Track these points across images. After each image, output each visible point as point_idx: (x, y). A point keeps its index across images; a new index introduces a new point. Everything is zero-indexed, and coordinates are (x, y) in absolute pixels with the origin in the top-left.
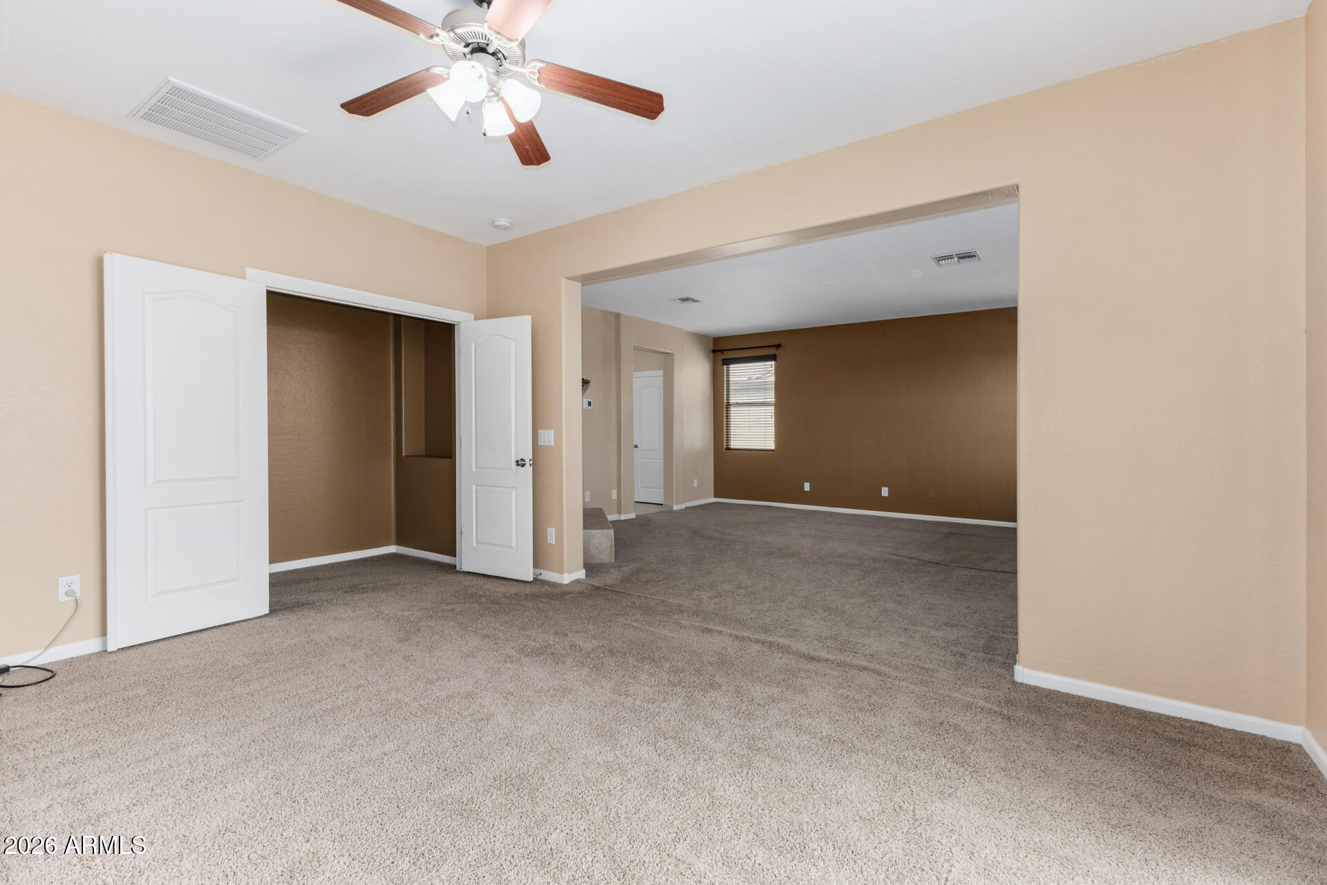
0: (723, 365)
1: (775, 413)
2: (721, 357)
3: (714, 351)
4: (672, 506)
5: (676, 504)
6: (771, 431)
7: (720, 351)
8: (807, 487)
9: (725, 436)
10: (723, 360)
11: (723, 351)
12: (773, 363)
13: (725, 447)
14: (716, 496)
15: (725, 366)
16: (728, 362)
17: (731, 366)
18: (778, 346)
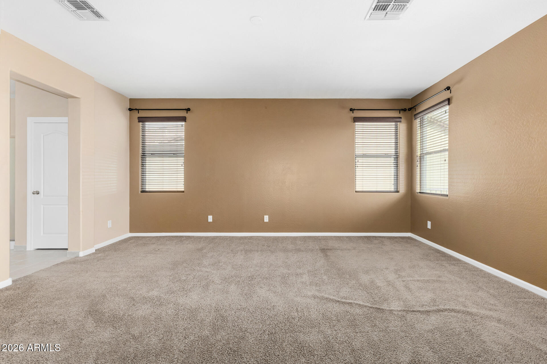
0: (139, 122)
1: (185, 163)
2: (136, 115)
3: (130, 110)
4: (78, 253)
5: (83, 250)
6: (181, 176)
7: (136, 109)
8: (210, 219)
9: (140, 181)
10: (138, 118)
11: (138, 110)
12: (183, 123)
13: (140, 190)
14: (131, 231)
15: (141, 123)
16: (142, 120)
17: (147, 123)
18: (188, 110)
